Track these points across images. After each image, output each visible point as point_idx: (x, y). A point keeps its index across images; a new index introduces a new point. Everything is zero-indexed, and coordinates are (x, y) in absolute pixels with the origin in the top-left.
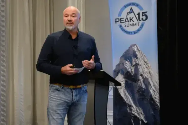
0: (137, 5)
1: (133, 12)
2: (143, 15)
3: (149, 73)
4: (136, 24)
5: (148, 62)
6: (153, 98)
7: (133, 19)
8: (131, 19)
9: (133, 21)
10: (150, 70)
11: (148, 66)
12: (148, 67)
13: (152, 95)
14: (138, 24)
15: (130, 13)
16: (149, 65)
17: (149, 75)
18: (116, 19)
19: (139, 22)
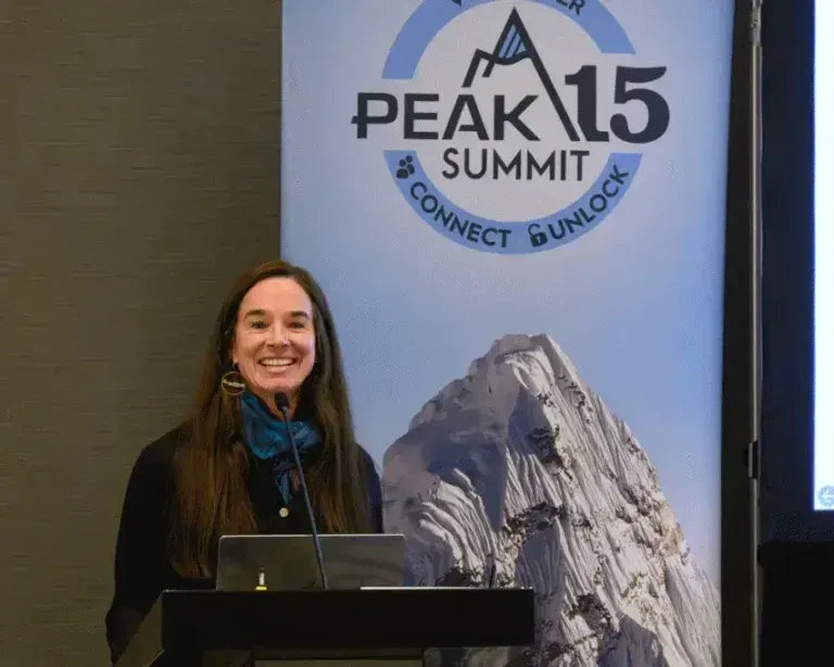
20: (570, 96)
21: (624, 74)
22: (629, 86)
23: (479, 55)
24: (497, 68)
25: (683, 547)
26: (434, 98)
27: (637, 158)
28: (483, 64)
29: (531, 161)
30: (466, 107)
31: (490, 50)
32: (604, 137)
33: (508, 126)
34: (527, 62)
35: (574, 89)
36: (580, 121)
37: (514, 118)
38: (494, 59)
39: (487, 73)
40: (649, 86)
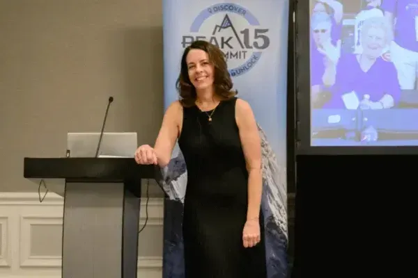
0: (242, 12)
1: (231, 26)
2: (256, 37)
3: (268, 167)
4: (237, 54)
5: (266, 142)
6: (277, 221)
7: (229, 43)
8: (225, 40)
9: (231, 47)
10: (271, 159)
11: (267, 151)
12: (265, 153)
13: (275, 216)
14: (242, 54)
15: (225, 28)
16: (270, 148)
17: (268, 171)
18: (184, 38)
19: (245, 49)
20: (242, 37)
21: (257, 31)
22: (258, 34)
23: (217, 26)
24: (222, 30)
25: (274, 155)
26: (204, 37)
27: (260, 53)
28: (218, 29)
29: (231, 54)
30: (213, 40)
31: (220, 25)
32: (251, 48)
33: (225, 45)
34: (230, 28)
35: (243, 35)
36: (245, 43)
37: (227, 43)
38: (221, 27)
39: (219, 31)
40: (263, 34)
